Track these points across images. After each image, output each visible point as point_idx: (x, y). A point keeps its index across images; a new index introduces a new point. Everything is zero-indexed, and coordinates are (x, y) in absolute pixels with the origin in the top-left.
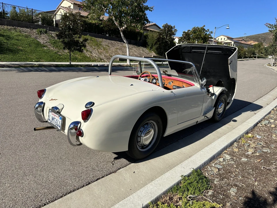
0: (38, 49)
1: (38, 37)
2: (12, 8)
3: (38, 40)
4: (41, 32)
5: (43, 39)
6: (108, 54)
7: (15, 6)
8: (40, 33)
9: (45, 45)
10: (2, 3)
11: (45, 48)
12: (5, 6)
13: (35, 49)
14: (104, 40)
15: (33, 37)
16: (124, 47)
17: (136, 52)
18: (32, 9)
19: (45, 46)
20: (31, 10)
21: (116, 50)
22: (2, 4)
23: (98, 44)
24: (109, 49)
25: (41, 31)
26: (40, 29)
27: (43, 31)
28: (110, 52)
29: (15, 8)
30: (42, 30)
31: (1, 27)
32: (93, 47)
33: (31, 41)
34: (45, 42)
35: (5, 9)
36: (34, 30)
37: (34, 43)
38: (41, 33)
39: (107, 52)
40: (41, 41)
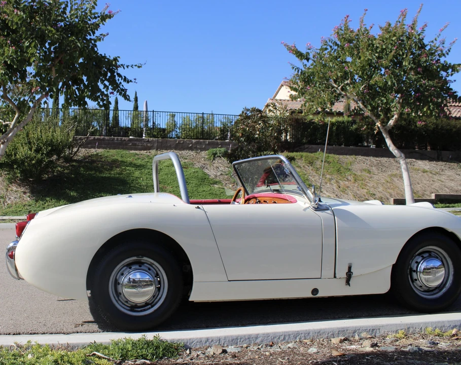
0: (201, 189)
1: (208, 166)
2: (169, 117)
3: (206, 171)
4: (214, 154)
5: (217, 168)
6: (366, 191)
7: (174, 113)
8: (212, 158)
9: (218, 179)
10: (153, 111)
11: (216, 186)
12: (157, 115)
13: (194, 189)
14: (360, 158)
15: (198, 165)
16: (416, 170)
17: (452, 180)
18: (203, 114)
19: (216, 183)
20: (200, 115)
21: (389, 180)
22: (152, 113)
23: (342, 168)
24: (371, 177)
25: (216, 154)
26: (214, 149)
27: (220, 153)
28: (371, 185)
29: (173, 116)
30: (218, 152)
31: (147, 153)
32: (328, 176)
33: (192, 175)
34: (219, 174)
35: (157, 120)
36: (204, 153)
37: (197, 177)
38: (214, 156)
39: (364, 186)
40: (211, 173)
